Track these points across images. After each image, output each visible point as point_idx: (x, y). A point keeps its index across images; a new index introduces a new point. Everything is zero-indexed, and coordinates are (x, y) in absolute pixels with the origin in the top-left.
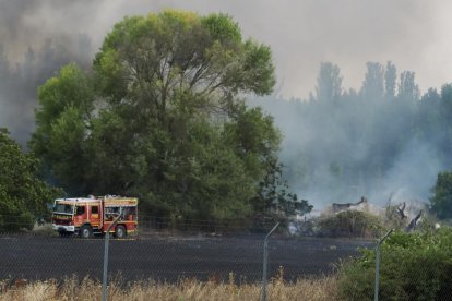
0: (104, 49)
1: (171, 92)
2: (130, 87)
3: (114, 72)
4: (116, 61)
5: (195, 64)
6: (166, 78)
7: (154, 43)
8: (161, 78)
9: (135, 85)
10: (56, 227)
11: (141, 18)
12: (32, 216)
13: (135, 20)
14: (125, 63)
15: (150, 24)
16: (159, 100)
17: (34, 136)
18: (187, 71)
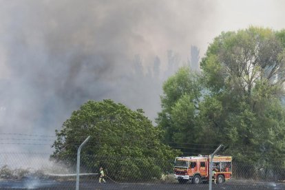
0: (208, 54)
1: (254, 84)
2: (226, 80)
3: (215, 70)
4: (217, 62)
5: (271, 64)
6: (250, 74)
7: (242, 50)
8: (248, 74)
9: (230, 79)
10: (177, 176)
11: (234, 33)
12: (160, 169)
13: (229, 34)
14: (223, 64)
15: (239, 36)
16: (247, 89)
17: (160, 115)
18: (266, 68)
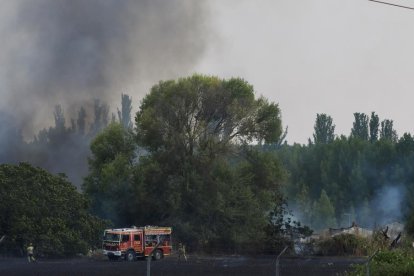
0: (142, 108)
1: (198, 140)
2: (165, 137)
3: (151, 126)
4: (153, 116)
5: (216, 118)
6: (192, 130)
7: (184, 102)
8: (189, 130)
9: (170, 135)
10: (106, 252)
11: (173, 82)
12: (86, 244)
13: (168, 83)
14: (160, 119)
16: (188, 147)
17: (86, 179)
18: (211, 123)
